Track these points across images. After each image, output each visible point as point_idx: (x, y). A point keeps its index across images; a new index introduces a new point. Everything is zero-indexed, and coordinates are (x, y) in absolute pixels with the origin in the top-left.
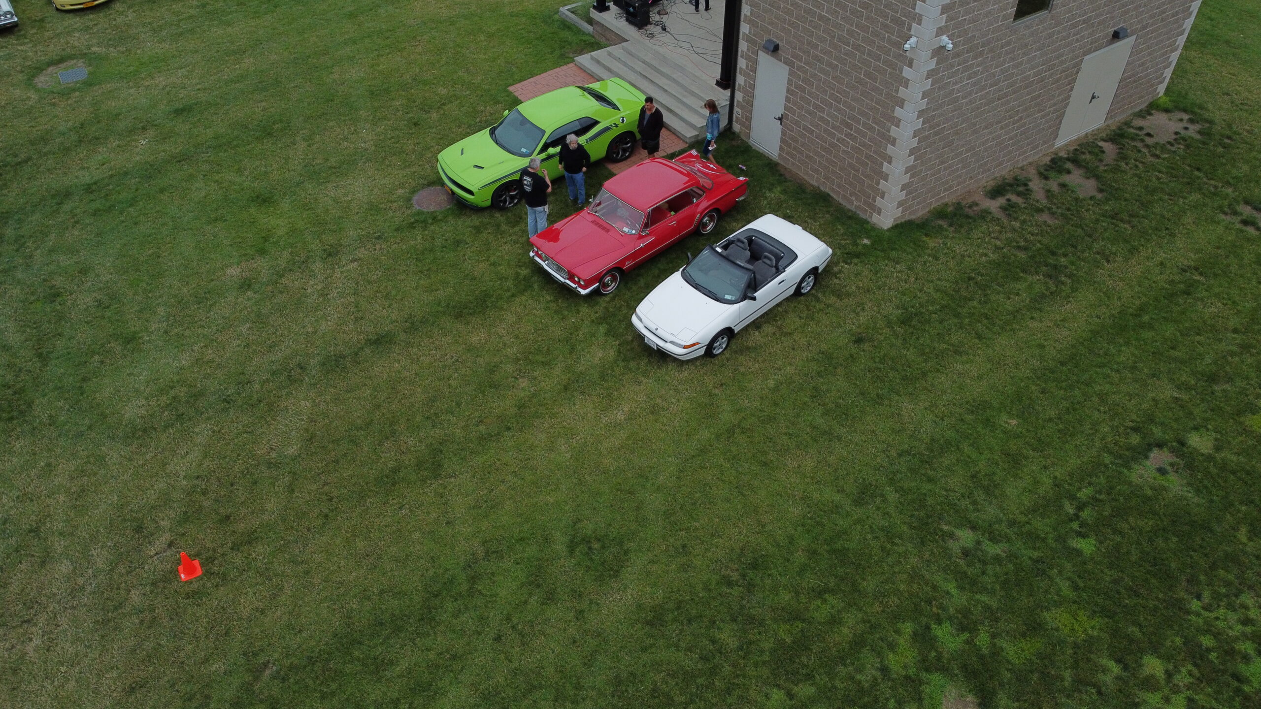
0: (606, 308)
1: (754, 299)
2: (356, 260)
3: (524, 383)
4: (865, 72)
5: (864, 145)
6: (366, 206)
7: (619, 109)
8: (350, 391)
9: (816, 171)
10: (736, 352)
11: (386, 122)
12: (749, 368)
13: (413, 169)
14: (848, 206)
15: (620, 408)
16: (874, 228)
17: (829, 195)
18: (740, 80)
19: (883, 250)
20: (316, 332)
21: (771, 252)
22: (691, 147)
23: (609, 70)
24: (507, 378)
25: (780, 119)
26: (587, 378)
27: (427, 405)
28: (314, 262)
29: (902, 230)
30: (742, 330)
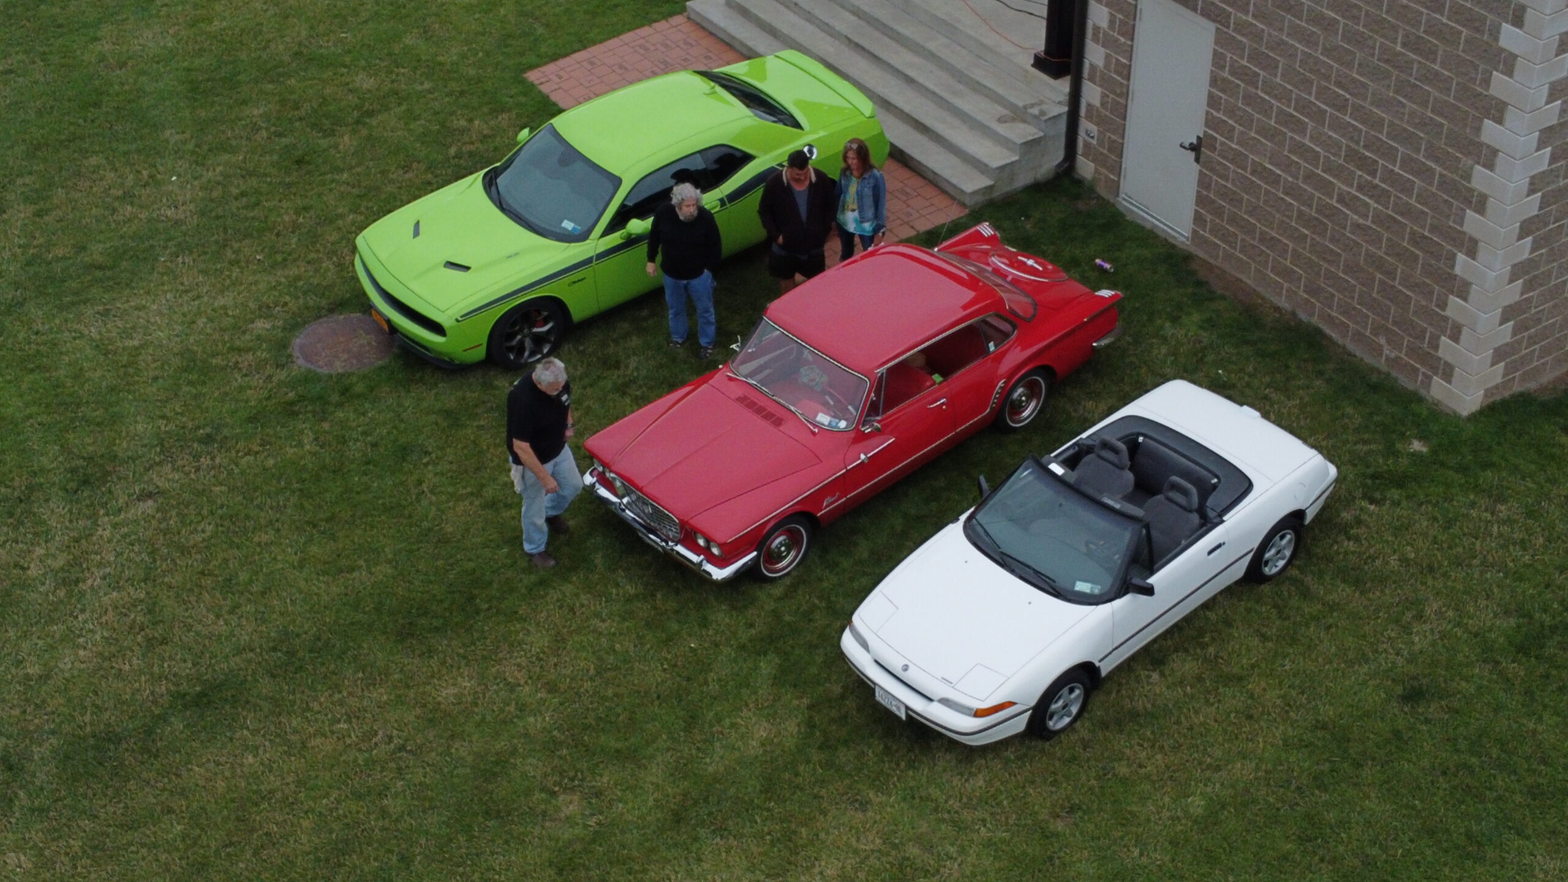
0: (776, 614)
1: (1149, 591)
2: (150, 495)
3: (571, 805)
4: (1406, 36)
5: (1407, 211)
6: (176, 362)
7: (797, 125)
8: (130, 826)
9: (1287, 274)
10: (1104, 725)
11: (225, 157)
12: (1140, 766)
13: (293, 271)
14: (1369, 360)
15: (816, 870)
16: (1437, 413)
17: (1318, 331)
18: (1095, 55)
19: (1463, 469)
20: (48, 677)
21: (1186, 475)
22: (977, 216)
23: (772, 31)
24: (528, 792)
25: (1195, 148)
26: (732, 791)
27: (327, 860)
28: (47, 500)
29: (1505, 418)
30: (1119, 668)
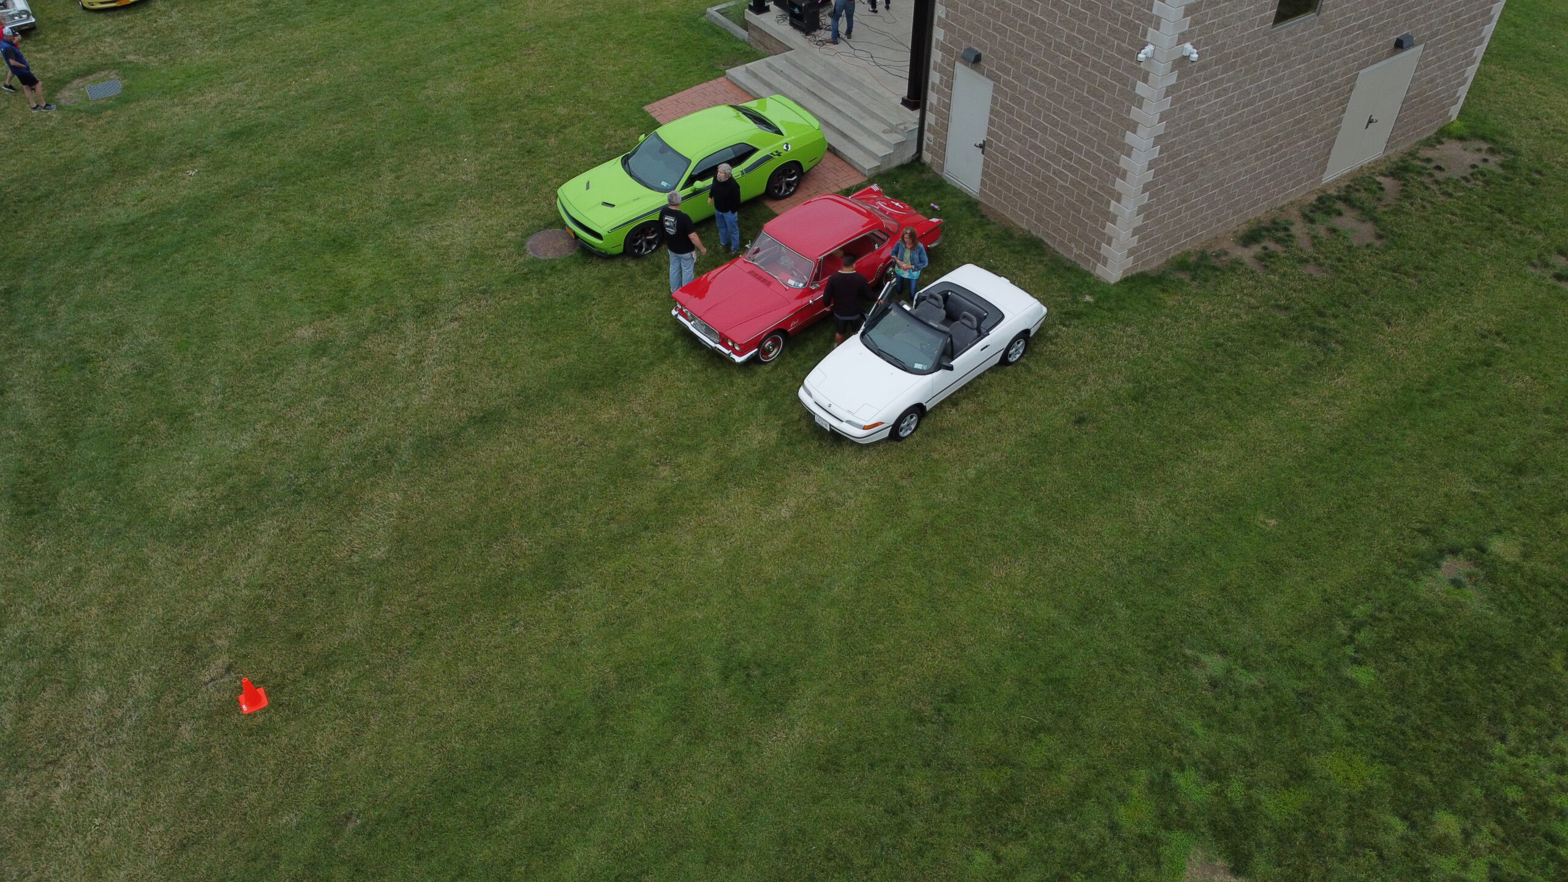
0: (767, 381)
1: (951, 368)
2: (456, 319)
3: (665, 471)
4: (1089, 88)
5: (1087, 179)
6: (468, 252)
7: (781, 134)
8: (450, 480)
9: (1026, 211)
10: (928, 435)
11: (492, 149)
12: (945, 454)
13: (526, 207)
14: (1066, 255)
15: (785, 503)
16: (1098, 282)
17: (1042, 241)
18: (932, 98)
19: (1110, 310)
20: (407, 408)
21: (971, 311)
22: (871, 181)
23: (769, 86)
24: (644, 466)
25: (982, 146)
26: (744, 465)
27: (546, 497)
28: (405, 322)
29: (1133, 285)
30: (936, 407)
